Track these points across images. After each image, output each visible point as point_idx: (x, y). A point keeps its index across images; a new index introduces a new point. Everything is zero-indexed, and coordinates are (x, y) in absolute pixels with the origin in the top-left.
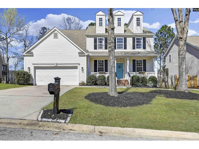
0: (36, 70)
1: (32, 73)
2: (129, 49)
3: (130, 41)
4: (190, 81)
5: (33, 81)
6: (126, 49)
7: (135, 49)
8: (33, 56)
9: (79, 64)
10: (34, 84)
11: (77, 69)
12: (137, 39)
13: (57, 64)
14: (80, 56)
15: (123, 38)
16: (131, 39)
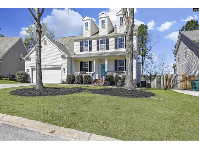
0: (33, 71)
1: (30, 73)
2: (112, 49)
3: (112, 41)
4: (185, 81)
5: (30, 79)
6: (109, 50)
7: (117, 49)
8: (30, 60)
9: (62, 65)
10: (31, 82)
11: (60, 69)
12: (119, 39)
13: (46, 66)
14: (62, 58)
15: (106, 39)
16: (114, 39)
